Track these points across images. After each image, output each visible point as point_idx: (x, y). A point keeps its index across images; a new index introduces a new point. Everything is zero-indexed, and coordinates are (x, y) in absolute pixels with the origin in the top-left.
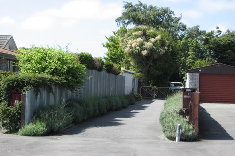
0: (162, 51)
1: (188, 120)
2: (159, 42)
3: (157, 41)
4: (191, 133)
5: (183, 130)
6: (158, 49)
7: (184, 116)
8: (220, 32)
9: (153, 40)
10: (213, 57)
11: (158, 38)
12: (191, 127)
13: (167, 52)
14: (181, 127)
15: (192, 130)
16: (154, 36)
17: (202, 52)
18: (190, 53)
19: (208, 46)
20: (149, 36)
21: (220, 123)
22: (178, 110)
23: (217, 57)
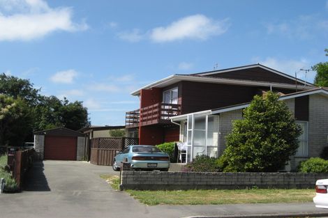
0: (17, 116)
1: (11, 175)
2: (14, 109)
3: (12, 108)
4: (12, 186)
5: (6, 183)
6: (12, 114)
7: (9, 172)
8: (67, 101)
9: (9, 106)
10: (61, 122)
11: (14, 104)
12: (14, 181)
13: (21, 117)
14: (3, 181)
15: (14, 183)
16: (10, 103)
17: (53, 118)
18: (42, 118)
19: (56, 113)
20: (6, 103)
21: (46, 177)
22: (4, 167)
23: (65, 122)
